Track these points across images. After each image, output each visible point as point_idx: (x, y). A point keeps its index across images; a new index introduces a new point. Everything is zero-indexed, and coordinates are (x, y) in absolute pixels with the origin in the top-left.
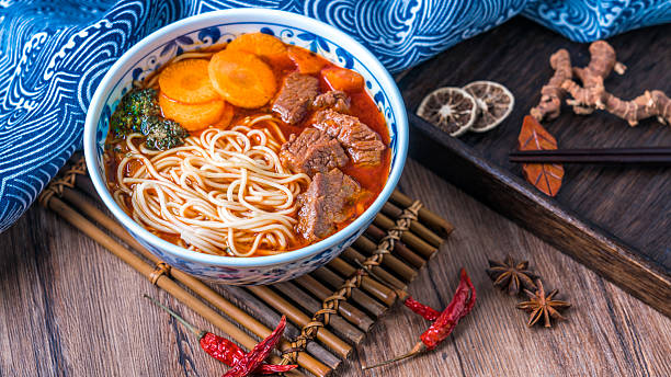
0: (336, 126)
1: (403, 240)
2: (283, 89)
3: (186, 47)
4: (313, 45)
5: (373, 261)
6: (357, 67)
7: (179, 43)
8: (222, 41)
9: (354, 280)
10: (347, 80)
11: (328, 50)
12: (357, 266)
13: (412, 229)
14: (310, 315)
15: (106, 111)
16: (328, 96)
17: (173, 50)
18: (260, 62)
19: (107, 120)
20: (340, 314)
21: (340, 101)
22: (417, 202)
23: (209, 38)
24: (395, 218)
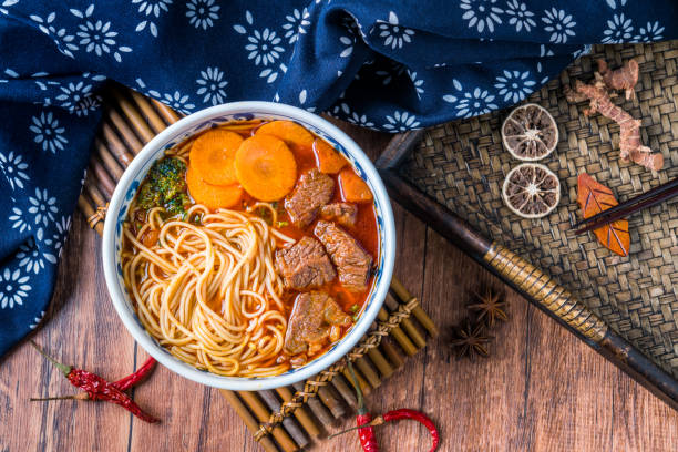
0: (334, 243)
1: (391, 337)
2: (299, 189)
3: (220, 124)
4: (337, 147)
5: (358, 354)
7: (213, 122)
8: (256, 120)
9: (337, 369)
11: (348, 156)
13: (401, 326)
14: (292, 392)
16: (336, 206)
17: (208, 126)
19: (134, 192)
20: (317, 397)
21: (347, 214)
22: (414, 300)
23: (244, 118)
24: (390, 311)
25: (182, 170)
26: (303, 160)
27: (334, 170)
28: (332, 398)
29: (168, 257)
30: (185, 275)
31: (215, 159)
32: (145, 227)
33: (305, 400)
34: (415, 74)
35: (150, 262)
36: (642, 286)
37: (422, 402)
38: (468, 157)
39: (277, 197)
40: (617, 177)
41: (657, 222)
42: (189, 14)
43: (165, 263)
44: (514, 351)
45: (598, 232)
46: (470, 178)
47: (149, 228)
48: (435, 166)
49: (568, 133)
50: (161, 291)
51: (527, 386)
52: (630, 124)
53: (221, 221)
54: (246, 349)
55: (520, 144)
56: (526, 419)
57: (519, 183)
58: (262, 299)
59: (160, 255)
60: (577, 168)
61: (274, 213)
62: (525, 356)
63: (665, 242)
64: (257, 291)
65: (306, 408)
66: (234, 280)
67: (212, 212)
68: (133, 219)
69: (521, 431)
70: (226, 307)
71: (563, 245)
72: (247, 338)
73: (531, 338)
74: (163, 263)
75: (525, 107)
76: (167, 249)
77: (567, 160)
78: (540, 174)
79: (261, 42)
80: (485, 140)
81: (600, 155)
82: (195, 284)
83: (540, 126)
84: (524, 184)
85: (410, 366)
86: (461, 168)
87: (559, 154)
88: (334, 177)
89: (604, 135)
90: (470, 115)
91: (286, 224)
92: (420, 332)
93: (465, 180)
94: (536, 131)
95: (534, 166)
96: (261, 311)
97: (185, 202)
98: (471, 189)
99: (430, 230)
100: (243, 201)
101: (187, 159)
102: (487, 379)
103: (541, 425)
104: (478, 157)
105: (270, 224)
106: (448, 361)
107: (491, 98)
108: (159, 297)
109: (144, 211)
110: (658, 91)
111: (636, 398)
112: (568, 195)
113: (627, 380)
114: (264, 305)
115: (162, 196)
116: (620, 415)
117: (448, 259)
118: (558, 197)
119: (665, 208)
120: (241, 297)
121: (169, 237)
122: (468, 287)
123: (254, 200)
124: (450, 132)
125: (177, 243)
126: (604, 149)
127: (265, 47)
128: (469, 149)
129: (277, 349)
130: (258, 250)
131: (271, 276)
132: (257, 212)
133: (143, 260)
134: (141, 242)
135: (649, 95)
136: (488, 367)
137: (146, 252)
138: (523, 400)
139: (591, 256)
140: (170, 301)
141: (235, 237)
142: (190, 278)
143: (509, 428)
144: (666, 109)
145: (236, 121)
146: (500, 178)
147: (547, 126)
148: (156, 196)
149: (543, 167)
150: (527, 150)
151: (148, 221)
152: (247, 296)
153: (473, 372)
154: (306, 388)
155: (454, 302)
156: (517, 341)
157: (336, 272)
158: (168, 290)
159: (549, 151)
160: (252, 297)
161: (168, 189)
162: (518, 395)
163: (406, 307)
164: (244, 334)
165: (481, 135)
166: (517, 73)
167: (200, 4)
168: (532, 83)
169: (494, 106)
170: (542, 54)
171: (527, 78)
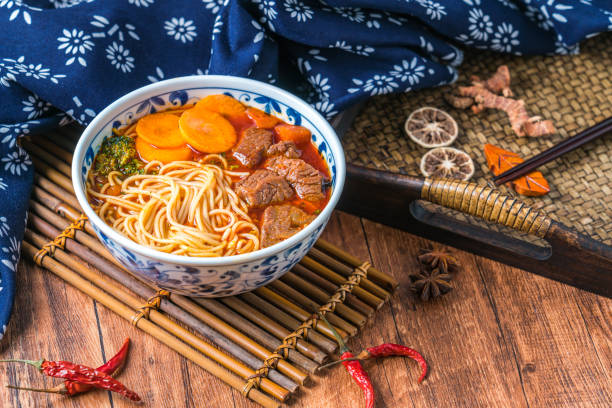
0: (285, 168)
2: (242, 140)
3: (158, 108)
4: (268, 106)
5: (326, 309)
6: (304, 123)
7: (153, 103)
8: (189, 103)
9: (310, 322)
10: (297, 133)
12: (311, 312)
14: (271, 350)
15: (90, 153)
16: (280, 146)
17: (147, 109)
18: (223, 120)
19: (90, 160)
20: (297, 349)
21: (291, 149)
22: (366, 263)
23: (178, 101)
24: (346, 276)
25: (132, 143)
28: (311, 346)
29: (134, 199)
30: (155, 205)
31: (160, 132)
32: (107, 185)
33: (286, 354)
34: (318, 77)
35: (117, 206)
36: (572, 219)
37: (400, 340)
38: (382, 158)
39: (224, 149)
40: (518, 152)
41: (567, 175)
42: (110, 57)
43: (132, 203)
44: (474, 292)
45: (516, 183)
47: (109, 187)
50: (134, 221)
51: (496, 314)
52: (515, 105)
53: (179, 169)
54: (226, 250)
55: (424, 136)
56: (504, 337)
57: (434, 163)
58: (230, 215)
59: (127, 200)
60: (481, 151)
61: (224, 161)
62: (485, 293)
63: (579, 187)
64: (224, 209)
65: (288, 361)
66: (201, 203)
67: (164, 164)
68: (93, 182)
69: (503, 348)
70: (198, 223)
72: (224, 243)
73: (487, 279)
74: (130, 204)
75: (420, 111)
76: (132, 193)
77: (472, 148)
78: (451, 156)
80: (393, 146)
81: (498, 140)
82: (165, 213)
83: (438, 120)
84: (440, 163)
85: (379, 318)
87: (462, 144)
88: (271, 129)
89: (496, 127)
90: (375, 90)
91: (237, 167)
94: (436, 124)
95: (443, 150)
96: (232, 223)
97: (138, 165)
99: (364, 221)
100: (193, 156)
101: (135, 137)
102: (456, 315)
103: (521, 341)
104: (391, 156)
105: (223, 168)
106: (415, 309)
107: (390, 79)
109: (103, 175)
110: (529, 93)
111: (600, 306)
112: (481, 169)
113: (586, 295)
114: (233, 219)
115: (116, 162)
116: (592, 321)
117: (388, 237)
118: (472, 167)
119: (569, 165)
120: (210, 218)
122: (414, 253)
123: (203, 154)
124: (360, 144)
126: (500, 136)
128: (381, 153)
129: (255, 248)
130: (217, 183)
131: (234, 199)
132: (207, 162)
133: (112, 205)
134: (106, 193)
136: (454, 307)
137: (110, 199)
138: (495, 325)
140: (145, 224)
142: (159, 209)
143: (491, 348)
144: (542, 104)
145: (172, 106)
146: (416, 167)
147: (444, 120)
148: (112, 161)
149: (451, 150)
150: (433, 138)
151: (108, 182)
152: (215, 216)
153: (442, 313)
154: (285, 342)
155: (405, 266)
156: (474, 284)
157: (293, 189)
158: (141, 218)
159: (453, 138)
160: (220, 214)
161: (121, 154)
162: (490, 322)
163: (362, 268)
164: (220, 241)
165: (388, 142)
166: (406, 65)
167: (117, 53)
168: (421, 68)
169: (395, 85)
170: (423, 44)
171: (416, 67)
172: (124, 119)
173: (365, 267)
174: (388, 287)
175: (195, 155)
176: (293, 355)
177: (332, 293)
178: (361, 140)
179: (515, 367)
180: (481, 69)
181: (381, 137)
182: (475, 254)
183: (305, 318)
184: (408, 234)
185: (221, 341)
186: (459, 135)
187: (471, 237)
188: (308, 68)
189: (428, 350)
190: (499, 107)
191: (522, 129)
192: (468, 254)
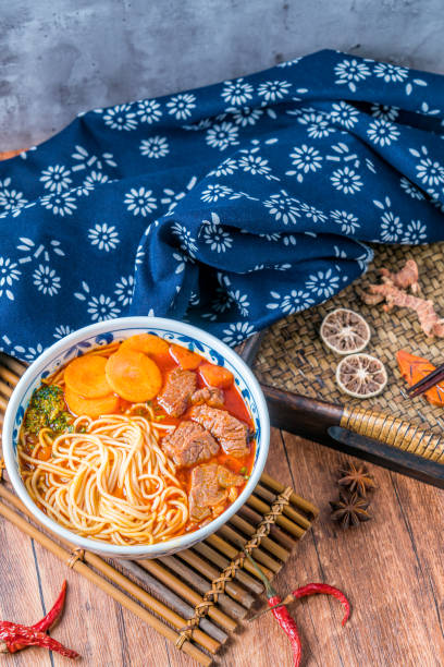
0: (210, 419)
1: (278, 524)
2: (168, 385)
3: (84, 350)
4: (191, 345)
5: (252, 545)
6: (226, 365)
7: (79, 348)
8: (115, 342)
9: (237, 562)
10: (219, 377)
11: (202, 350)
12: (239, 549)
13: (284, 514)
14: (202, 595)
15: (21, 409)
16: (204, 392)
17: (75, 353)
18: (148, 360)
19: (21, 418)
20: (226, 593)
21: (215, 396)
22: (289, 488)
23: (104, 342)
24: (270, 504)
25: (61, 394)
26: (164, 365)
27: (194, 366)
28: (240, 590)
29: (64, 464)
30: (85, 472)
31: (87, 379)
32: (37, 446)
33: (215, 600)
34: (238, 292)
35: (48, 472)
37: (323, 577)
38: (299, 364)
39: (150, 396)
40: (428, 353)
42: (37, 283)
43: (62, 469)
44: (391, 515)
45: (428, 393)
46: (306, 380)
47: (41, 448)
48: (274, 378)
49: (376, 329)
50: (65, 492)
51: (413, 541)
52: (424, 306)
53: (106, 424)
54: (155, 523)
55: (339, 341)
56: (421, 569)
57: (349, 372)
58: (159, 479)
59: (56, 465)
60: (393, 354)
61: (150, 410)
62: (402, 516)
64: (152, 472)
65: (217, 605)
66: (130, 467)
67: (94, 419)
68: (24, 443)
69: (421, 580)
70: (128, 492)
71: (402, 414)
72: (154, 515)
73: (402, 499)
74: (60, 470)
75: (335, 312)
76: (62, 457)
77: (383, 349)
78: (364, 362)
79: (100, 306)
80: (309, 349)
81: (408, 340)
82: (95, 480)
83: (351, 324)
84: (354, 372)
85: (302, 549)
86: (296, 374)
87: (374, 346)
88: (195, 371)
89: (406, 325)
90: (293, 309)
91: (163, 417)
92: (302, 514)
93: (302, 382)
94: (349, 328)
95: (357, 356)
96: (161, 489)
97: (68, 419)
98: (309, 388)
99: (284, 433)
100: (120, 408)
101: (63, 385)
102: (375, 542)
103: (437, 571)
104: (307, 362)
105: (150, 420)
106: (335, 536)
107: (307, 295)
108: (64, 499)
109: (34, 434)
110: (436, 284)
112: (393, 375)
114: (162, 484)
115: (46, 418)
117: (308, 452)
118: (385, 375)
120: (139, 483)
121: (61, 449)
123: (129, 404)
124: (278, 349)
125: (70, 451)
126: (410, 335)
127: (104, 310)
128: (298, 359)
129: (184, 519)
130: (145, 440)
131: (162, 460)
132: (135, 413)
133: (43, 471)
134: (36, 458)
135: (430, 289)
136: (373, 533)
137: (42, 465)
138: (413, 553)
139: (430, 418)
140: (76, 497)
141: (120, 436)
142: (89, 477)
143: (409, 582)
145: (98, 346)
146: (332, 374)
147: (357, 323)
148: (42, 418)
149: (365, 356)
150: (347, 344)
151: (38, 441)
152: (144, 480)
153: (361, 540)
154: (214, 586)
155: (324, 486)
156: (391, 505)
157: (219, 443)
158: (72, 489)
159: (366, 342)
160: (149, 479)
161: (51, 409)
162: (407, 550)
163: (284, 495)
164: (150, 511)
165: (304, 346)
166: (321, 275)
167: (44, 276)
168: (336, 279)
169: (312, 301)
170: (338, 254)
171: (331, 277)
172: (52, 369)
173: (288, 493)
174: (309, 515)
175: (122, 406)
176: (223, 600)
177: (256, 525)
178: (279, 344)
179: (433, 603)
180: (389, 256)
181: (298, 340)
182: (390, 469)
183: (232, 556)
184: (326, 448)
185: (153, 586)
186: (372, 336)
187: (387, 457)
188: (228, 283)
189: (349, 587)
190: (409, 306)
191: (431, 332)
192: (383, 469)
